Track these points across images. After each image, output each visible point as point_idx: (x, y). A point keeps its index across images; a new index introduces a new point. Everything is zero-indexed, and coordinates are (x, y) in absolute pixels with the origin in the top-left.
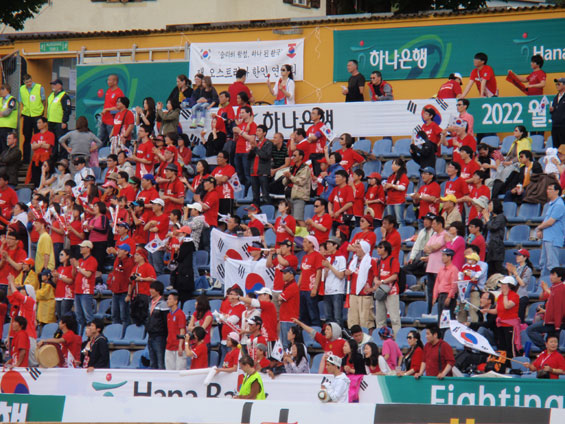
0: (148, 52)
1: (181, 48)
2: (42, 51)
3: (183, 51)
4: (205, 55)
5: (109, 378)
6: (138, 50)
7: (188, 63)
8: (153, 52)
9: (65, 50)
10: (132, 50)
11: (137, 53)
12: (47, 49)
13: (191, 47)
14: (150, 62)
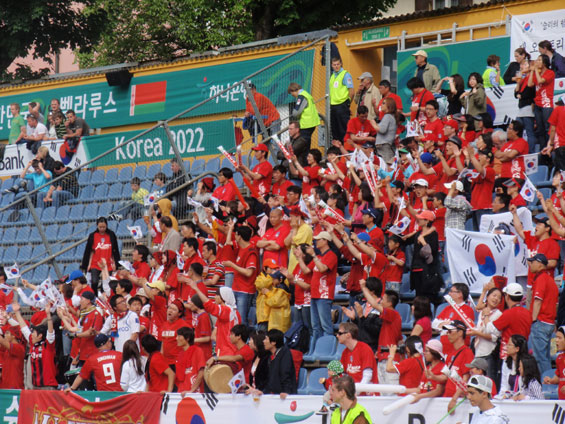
0: (468, 31)
1: (502, 22)
2: (364, 40)
3: (504, 26)
4: (527, 27)
5: (293, 409)
6: (458, 29)
7: (509, 38)
8: (474, 30)
9: (387, 36)
10: (453, 30)
11: (457, 33)
12: (370, 38)
13: (512, 20)
14: (471, 40)
